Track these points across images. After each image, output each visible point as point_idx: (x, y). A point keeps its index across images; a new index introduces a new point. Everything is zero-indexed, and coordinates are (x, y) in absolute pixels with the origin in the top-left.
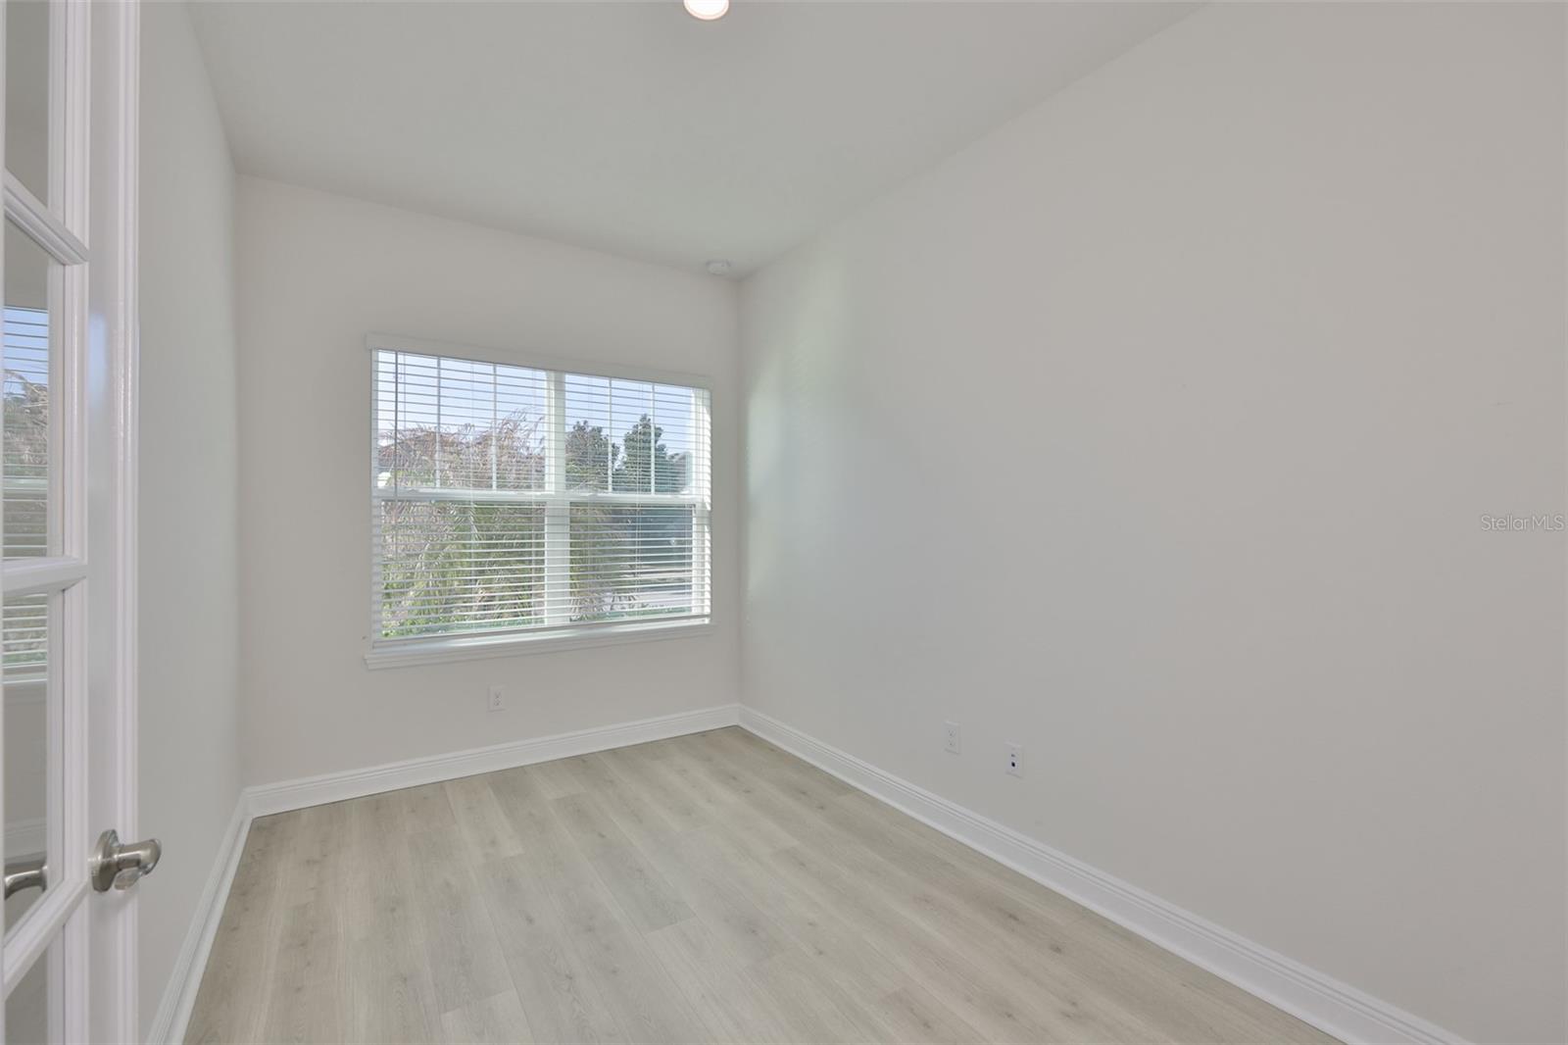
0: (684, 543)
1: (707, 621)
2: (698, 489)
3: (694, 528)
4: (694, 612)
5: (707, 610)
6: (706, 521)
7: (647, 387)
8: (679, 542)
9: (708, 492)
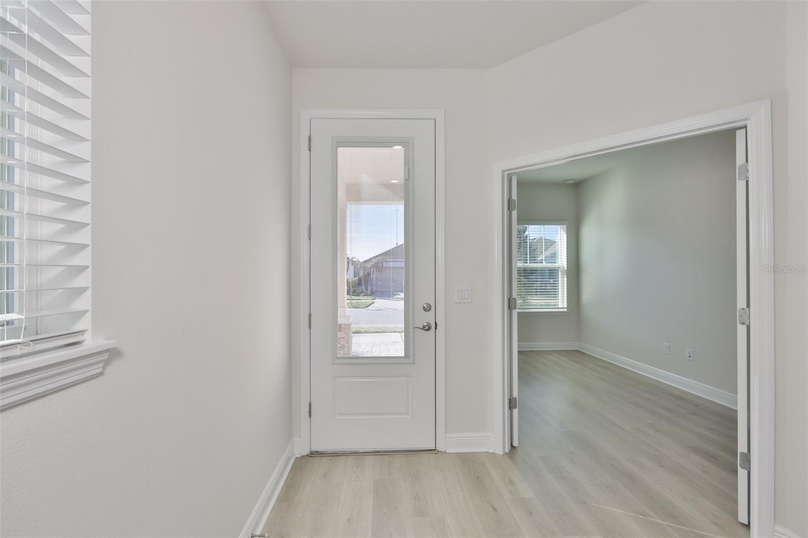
0: (556, 281)
1: (565, 310)
2: (562, 261)
3: (560, 276)
4: (560, 306)
5: (565, 306)
6: (565, 273)
7: (542, 226)
8: (554, 281)
9: (566, 263)
